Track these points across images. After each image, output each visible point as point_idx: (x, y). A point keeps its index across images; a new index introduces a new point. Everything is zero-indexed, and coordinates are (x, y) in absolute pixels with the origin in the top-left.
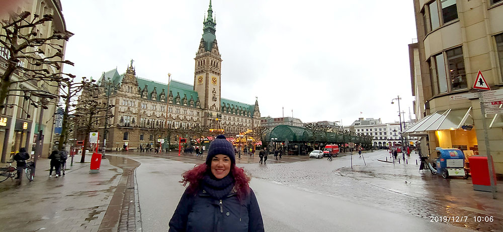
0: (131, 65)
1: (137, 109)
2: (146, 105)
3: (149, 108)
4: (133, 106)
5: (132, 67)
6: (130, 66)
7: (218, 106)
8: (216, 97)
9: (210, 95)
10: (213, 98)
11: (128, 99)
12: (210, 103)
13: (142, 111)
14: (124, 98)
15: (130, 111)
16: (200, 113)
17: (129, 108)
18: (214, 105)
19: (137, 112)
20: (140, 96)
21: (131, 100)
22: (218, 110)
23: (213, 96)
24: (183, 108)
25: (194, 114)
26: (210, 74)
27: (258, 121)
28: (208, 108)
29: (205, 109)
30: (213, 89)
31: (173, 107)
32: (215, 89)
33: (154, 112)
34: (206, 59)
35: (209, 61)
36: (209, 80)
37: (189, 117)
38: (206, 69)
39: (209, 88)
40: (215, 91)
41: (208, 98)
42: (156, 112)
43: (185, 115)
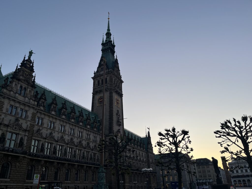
0: (29, 58)
1: (29, 123)
2: (42, 119)
3: (45, 126)
4: (24, 117)
5: (29, 61)
6: (27, 58)
7: (122, 132)
9: (115, 118)
10: (118, 121)
11: (17, 105)
13: (36, 128)
14: (12, 103)
15: (18, 125)
17: (17, 120)
19: (28, 129)
20: (36, 103)
21: (22, 107)
23: (117, 119)
24: (86, 131)
25: (98, 141)
26: (113, 93)
27: (152, 156)
28: (113, 133)
29: (109, 135)
30: (117, 111)
31: (75, 128)
32: (119, 111)
33: (51, 132)
34: (109, 76)
35: (113, 79)
36: (113, 100)
37: (92, 144)
38: (109, 88)
39: (113, 109)
40: (119, 113)
41: (113, 121)
42: (54, 133)
43: (88, 142)
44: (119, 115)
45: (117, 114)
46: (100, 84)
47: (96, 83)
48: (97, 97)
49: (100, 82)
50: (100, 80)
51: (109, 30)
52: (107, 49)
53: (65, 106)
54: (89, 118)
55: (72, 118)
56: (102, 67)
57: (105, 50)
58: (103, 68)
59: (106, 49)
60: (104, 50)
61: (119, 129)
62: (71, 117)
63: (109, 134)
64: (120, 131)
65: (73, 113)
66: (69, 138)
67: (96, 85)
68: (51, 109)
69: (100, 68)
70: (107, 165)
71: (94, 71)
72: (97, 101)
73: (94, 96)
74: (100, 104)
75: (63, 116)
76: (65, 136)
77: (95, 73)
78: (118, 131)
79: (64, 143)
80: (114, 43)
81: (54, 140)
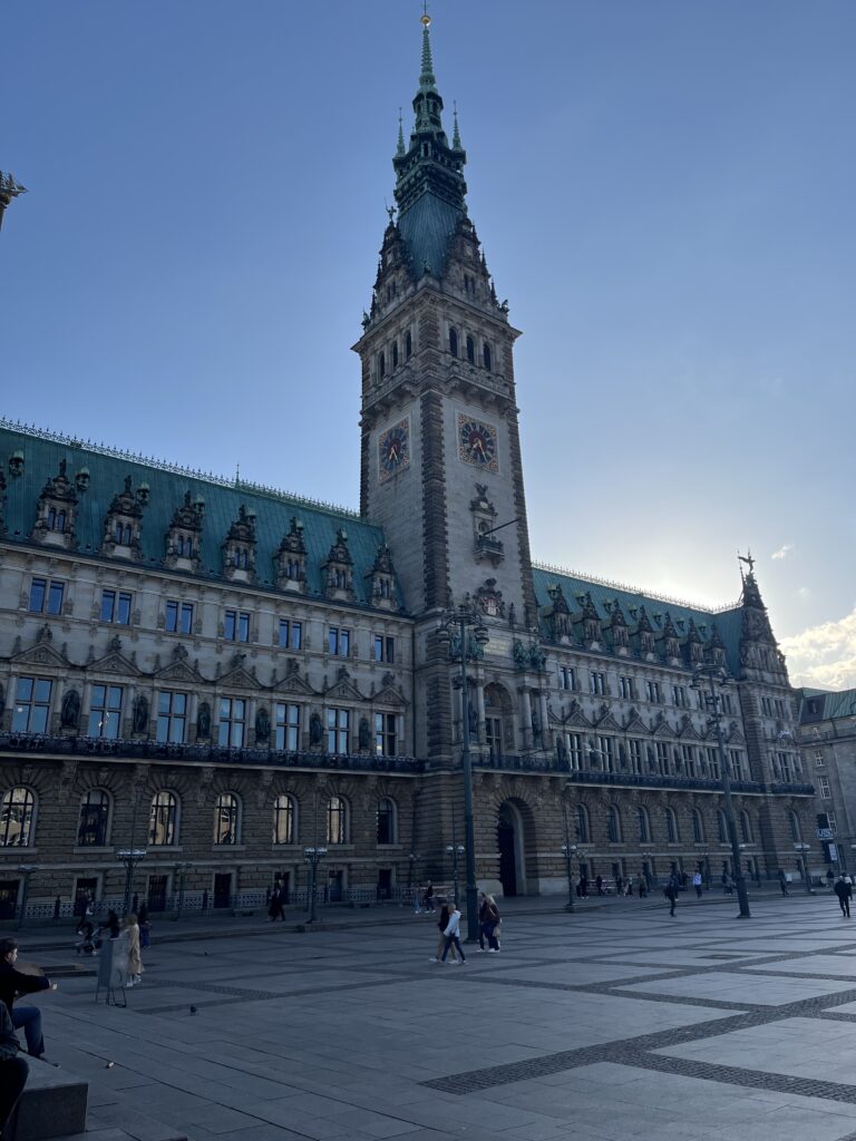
7: (513, 594)
8: (498, 536)
9: (459, 529)
10: (480, 542)
12: (464, 577)
16: (402, 646)
18: (488, 590)
22: (520, 619)
23: (475, 533)
24: (278, 606)
25: (360, 651)
26: (444, 401)
27: (780, 703)
28: (448, 604)
29: (428, 613)
30: (476, 491)
31: (201, 599)
32: (485, 489)
33: (43, 630)
34: (418, 319)
35: (436, 328)
36: (443, 434)
37: (321, 666)
38: (419, 376)
39: (445, 485)
40: (485, 500)
41: (446, 542)
42: (67, 629)
43: (292, 656)
44: (491, 510)
45: (474, 507)
46: (387, 370)
47: (373, 368)
48: (377, 437)
49: (388, 359)
50: (387, 350)
51: (428, 79)
52: (415, 184)
53: (127, 503)
54: (294, 545)
55: (178, 555)
56: (389, 281)
57: (408, 191)
58: (394, 283)
59: (411, 186)
60: (404, 193)
61: (491, 582)
62: (171, 550)
63: (427, 609)
64: (497, 588)
65: (183, 531)
66: (165, 649)
67: (370, 380)
68: (40, 522)
69: (382, 291)
70: (421, 763)
71: (365, 314)
72: (378, 460)
73: (368, 437)
74: (391, 468)
75: (113, 547)
76: (135, 639)
77: (366, 323)
78: (480, 591)
79: (129, 676)
80: (457, 142)
81: (60, 664)
